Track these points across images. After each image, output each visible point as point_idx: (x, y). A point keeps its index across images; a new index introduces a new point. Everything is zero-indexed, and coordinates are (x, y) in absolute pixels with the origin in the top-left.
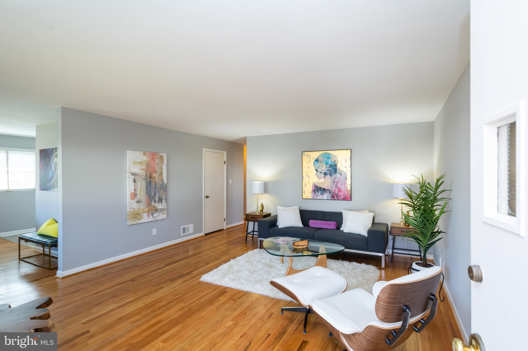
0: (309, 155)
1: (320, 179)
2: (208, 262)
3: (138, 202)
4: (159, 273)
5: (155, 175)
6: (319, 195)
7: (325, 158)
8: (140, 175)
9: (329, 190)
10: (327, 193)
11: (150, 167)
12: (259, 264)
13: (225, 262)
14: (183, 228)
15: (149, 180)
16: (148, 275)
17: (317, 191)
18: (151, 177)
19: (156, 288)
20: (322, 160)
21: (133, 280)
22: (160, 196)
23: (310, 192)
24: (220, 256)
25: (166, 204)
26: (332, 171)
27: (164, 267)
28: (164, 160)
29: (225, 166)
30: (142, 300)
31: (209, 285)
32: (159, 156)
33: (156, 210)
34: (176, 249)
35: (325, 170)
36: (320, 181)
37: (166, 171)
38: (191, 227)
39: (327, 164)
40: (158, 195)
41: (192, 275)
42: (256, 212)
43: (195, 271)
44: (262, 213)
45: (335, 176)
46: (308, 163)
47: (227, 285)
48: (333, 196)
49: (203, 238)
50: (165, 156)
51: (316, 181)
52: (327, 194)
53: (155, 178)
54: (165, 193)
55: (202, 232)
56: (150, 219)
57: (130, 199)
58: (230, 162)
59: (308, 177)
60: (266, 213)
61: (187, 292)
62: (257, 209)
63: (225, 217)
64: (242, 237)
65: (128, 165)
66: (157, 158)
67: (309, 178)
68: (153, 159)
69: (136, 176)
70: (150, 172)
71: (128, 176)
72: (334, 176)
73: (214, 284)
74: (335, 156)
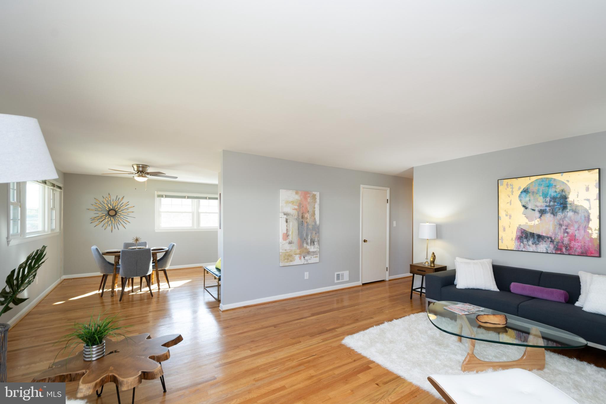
0: (510, 184)
1: (531, 220)
2: (357, 320)
3: (290, 243)
4: (302, 323)
5: (307, 215)
6: (529, 245)
7: (542, 187)
8: (292, 215)
9: (551, 238)
10: (545, 242)
11: (302, 206)
12: (423, 336)
13: (378, 323)
14: (337, 275)
15: (301, 220)
16: (291, 323)
17: (526, 238)
18: (302, 217)
19: (293, 342)
20: (536, 191)
21: (275, 326)
22: (312, 238)
23: (512, 239)
24: (374, 314)
25: (318, 247)
26: (556, 207)
27: (309, 317)
28: (317, 199)
29: (388, 205)
30: (275, 353)
31: (350, 352)
32: (311, 195)
33: (308, 253)
34: (327, 297)
35: (541, 206)
36: (532, 223)
37: (319, 211)
38: (346, 274)
39: (545, 196)
40: (310, 236)
41: (335, 333)
42: (425, 263)
43: (339, 329)
44: (432, 265)
45: (562, 215)
46: (509, 197)
47: (372, 359)
48: (559, 247)
49: (360, 288)
50: (318, 194)
51: (525, 224)
52: (546, 244)
53: (307, 218)
54: (317, 234)
55: (359, 281)
56: (301, 262)
57: (282, 240)
58: (393, 200)
59: (508, 216)
60: (439, 265)
61: (323, 355)
62: (427, 259)
63: (387, 266)
64: (406, 293)
65: (280, 205)
66: (309, 197)
67: (510, 219)
68: (306, 198)
69: (288, 216)
70: (302, 212)
71: (280, 216)
72: (560, 215)
73: (357, 352)
74: (563, 183)
